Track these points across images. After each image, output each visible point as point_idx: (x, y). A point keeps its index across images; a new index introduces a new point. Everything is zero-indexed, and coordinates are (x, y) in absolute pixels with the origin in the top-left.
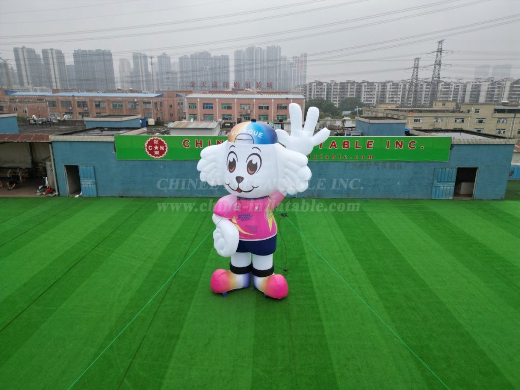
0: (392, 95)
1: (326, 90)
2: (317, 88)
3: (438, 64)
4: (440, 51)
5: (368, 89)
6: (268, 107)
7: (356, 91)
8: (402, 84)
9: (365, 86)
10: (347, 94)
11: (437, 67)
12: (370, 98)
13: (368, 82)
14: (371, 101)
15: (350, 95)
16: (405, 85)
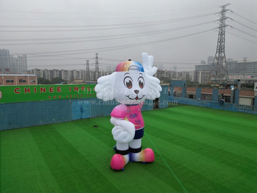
0: (77, 76)
1: (42, 74)
2: (37, 73)
3: (97, 63)
4: (97, 58)
5: (65, 73)
6: (13, 81)
7: (59, 74)
8: (81, 72)
9: (63, 72)
10: (54, 76)
11: (97, 65)
12: (66, 78)
13: (64, 70)
14: (67, 79)
15: (56, 76)
16: (82, 72)
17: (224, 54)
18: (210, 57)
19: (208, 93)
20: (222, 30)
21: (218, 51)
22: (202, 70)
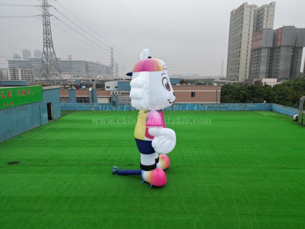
17: (53, 49)
18: (25, 50)
19: (63, 95)
20: (46, 19)
21: (45, 45)
22: (22, 68)
